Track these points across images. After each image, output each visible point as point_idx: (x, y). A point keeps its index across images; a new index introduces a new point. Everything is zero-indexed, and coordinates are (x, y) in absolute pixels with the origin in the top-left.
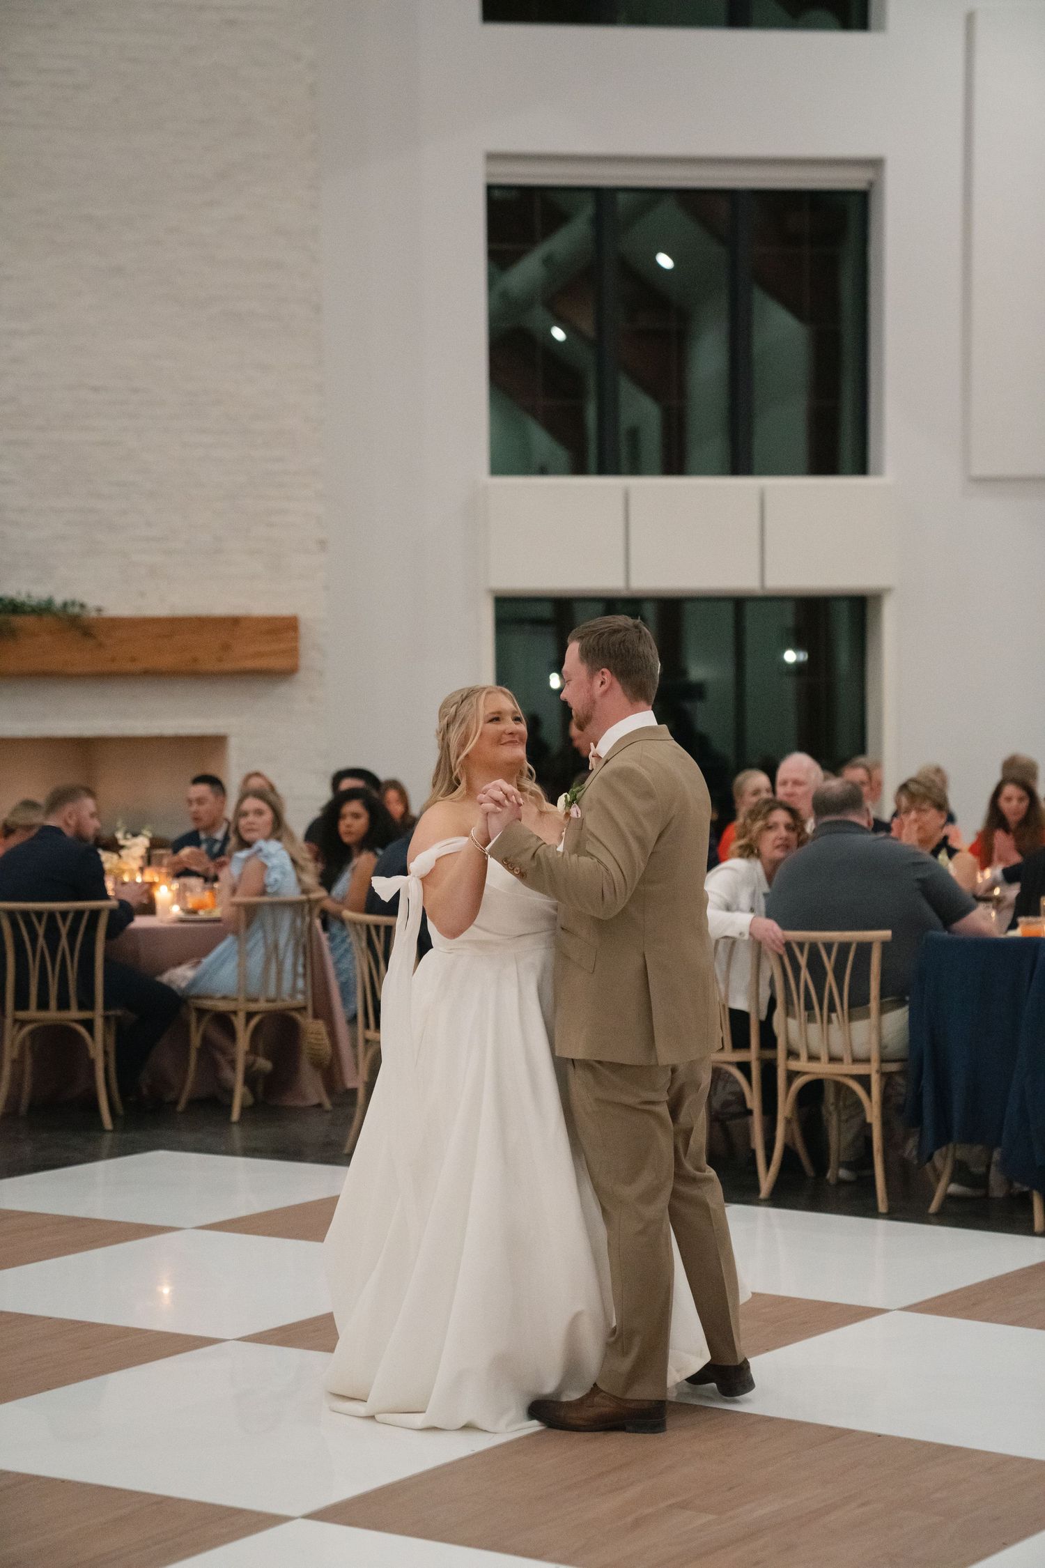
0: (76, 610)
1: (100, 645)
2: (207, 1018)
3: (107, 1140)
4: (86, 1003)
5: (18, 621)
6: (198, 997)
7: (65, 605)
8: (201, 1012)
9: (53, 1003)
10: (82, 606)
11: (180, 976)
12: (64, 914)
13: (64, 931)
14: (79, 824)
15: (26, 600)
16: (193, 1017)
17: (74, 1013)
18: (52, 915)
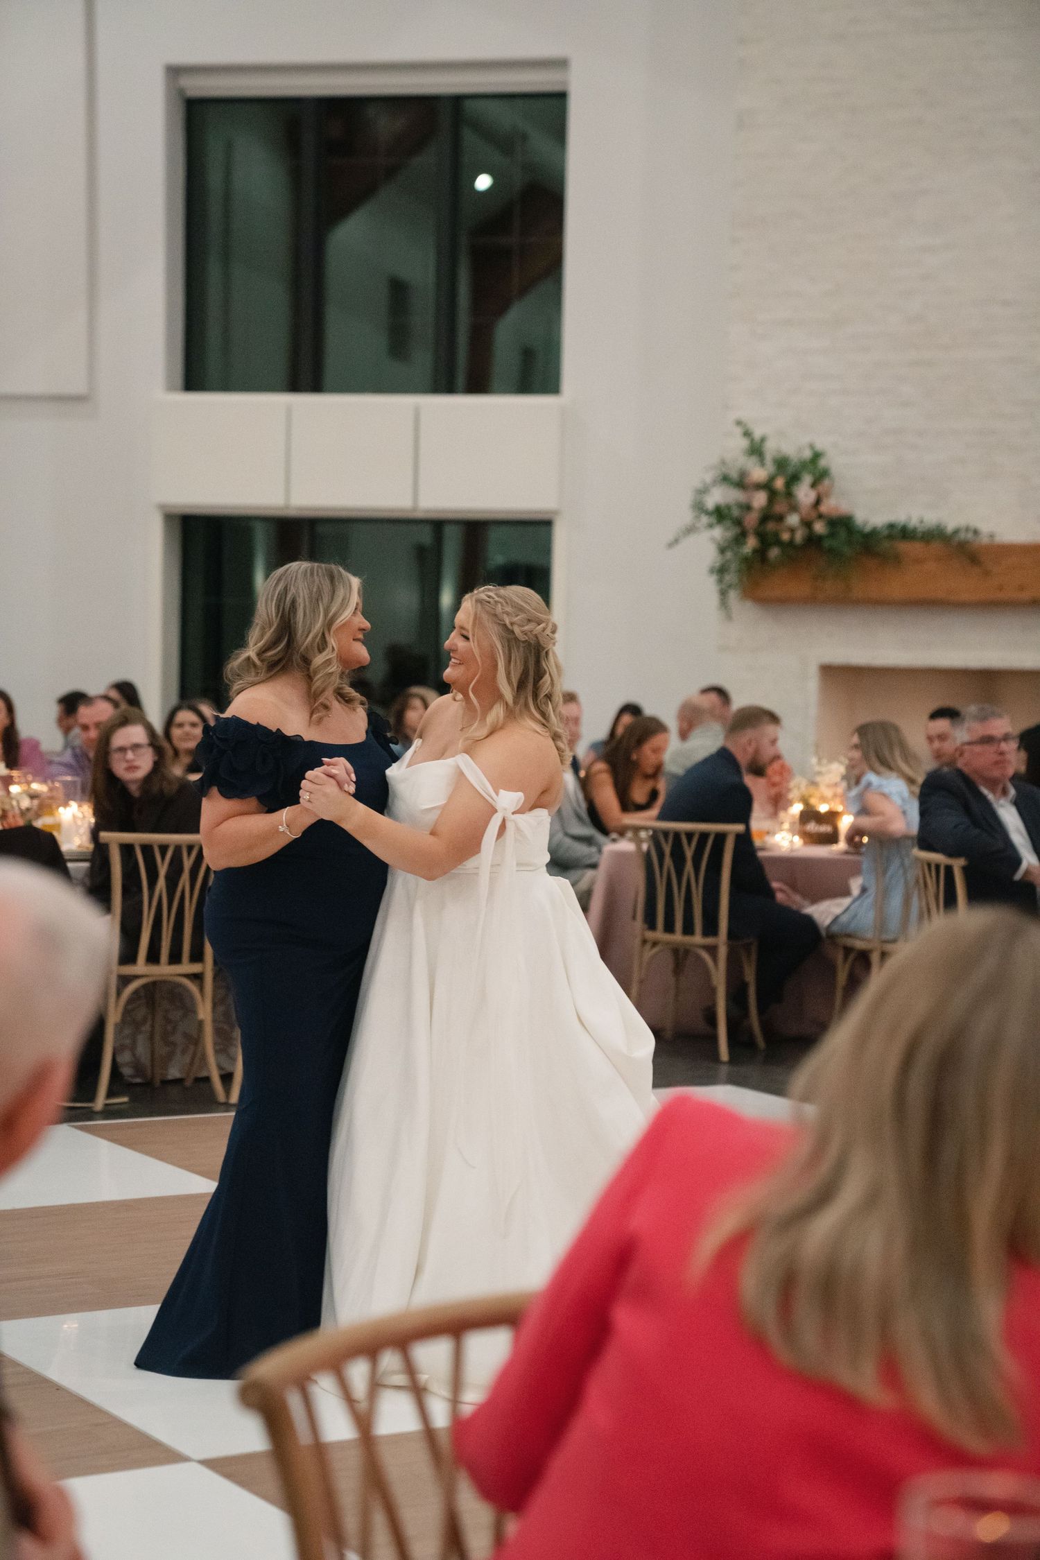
0: (970, 536)
1: (987, 573)
2: (852, 957)
3: (724, 1070)
4: (711, 928)
5: (904, 547)
6: (849, 936)
7: (956, 532)
8: (848, 950)
9: (679, 925)
10: (976, 532)
11: (824, 912)
12: (690, 835)
13: (689, 853)
14: (757, 751)
15: (918, 525)
16: (840, 957)
17: (698, 939)
18: (677, 835)
